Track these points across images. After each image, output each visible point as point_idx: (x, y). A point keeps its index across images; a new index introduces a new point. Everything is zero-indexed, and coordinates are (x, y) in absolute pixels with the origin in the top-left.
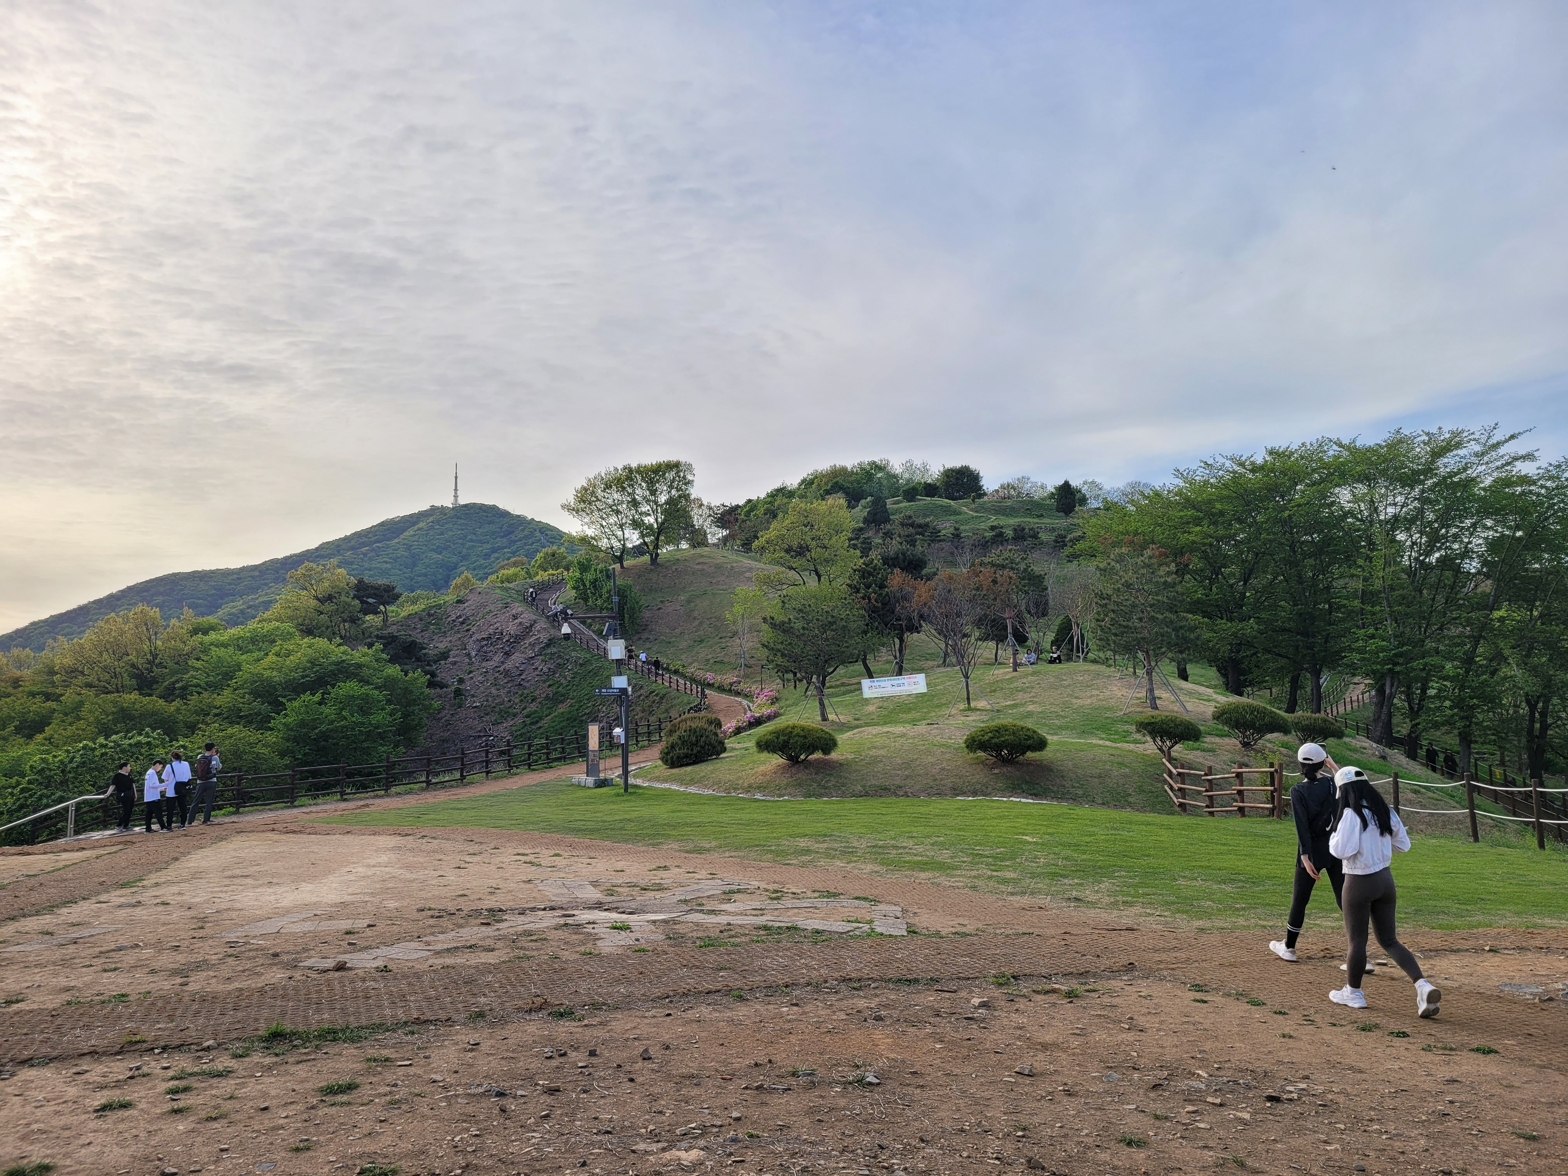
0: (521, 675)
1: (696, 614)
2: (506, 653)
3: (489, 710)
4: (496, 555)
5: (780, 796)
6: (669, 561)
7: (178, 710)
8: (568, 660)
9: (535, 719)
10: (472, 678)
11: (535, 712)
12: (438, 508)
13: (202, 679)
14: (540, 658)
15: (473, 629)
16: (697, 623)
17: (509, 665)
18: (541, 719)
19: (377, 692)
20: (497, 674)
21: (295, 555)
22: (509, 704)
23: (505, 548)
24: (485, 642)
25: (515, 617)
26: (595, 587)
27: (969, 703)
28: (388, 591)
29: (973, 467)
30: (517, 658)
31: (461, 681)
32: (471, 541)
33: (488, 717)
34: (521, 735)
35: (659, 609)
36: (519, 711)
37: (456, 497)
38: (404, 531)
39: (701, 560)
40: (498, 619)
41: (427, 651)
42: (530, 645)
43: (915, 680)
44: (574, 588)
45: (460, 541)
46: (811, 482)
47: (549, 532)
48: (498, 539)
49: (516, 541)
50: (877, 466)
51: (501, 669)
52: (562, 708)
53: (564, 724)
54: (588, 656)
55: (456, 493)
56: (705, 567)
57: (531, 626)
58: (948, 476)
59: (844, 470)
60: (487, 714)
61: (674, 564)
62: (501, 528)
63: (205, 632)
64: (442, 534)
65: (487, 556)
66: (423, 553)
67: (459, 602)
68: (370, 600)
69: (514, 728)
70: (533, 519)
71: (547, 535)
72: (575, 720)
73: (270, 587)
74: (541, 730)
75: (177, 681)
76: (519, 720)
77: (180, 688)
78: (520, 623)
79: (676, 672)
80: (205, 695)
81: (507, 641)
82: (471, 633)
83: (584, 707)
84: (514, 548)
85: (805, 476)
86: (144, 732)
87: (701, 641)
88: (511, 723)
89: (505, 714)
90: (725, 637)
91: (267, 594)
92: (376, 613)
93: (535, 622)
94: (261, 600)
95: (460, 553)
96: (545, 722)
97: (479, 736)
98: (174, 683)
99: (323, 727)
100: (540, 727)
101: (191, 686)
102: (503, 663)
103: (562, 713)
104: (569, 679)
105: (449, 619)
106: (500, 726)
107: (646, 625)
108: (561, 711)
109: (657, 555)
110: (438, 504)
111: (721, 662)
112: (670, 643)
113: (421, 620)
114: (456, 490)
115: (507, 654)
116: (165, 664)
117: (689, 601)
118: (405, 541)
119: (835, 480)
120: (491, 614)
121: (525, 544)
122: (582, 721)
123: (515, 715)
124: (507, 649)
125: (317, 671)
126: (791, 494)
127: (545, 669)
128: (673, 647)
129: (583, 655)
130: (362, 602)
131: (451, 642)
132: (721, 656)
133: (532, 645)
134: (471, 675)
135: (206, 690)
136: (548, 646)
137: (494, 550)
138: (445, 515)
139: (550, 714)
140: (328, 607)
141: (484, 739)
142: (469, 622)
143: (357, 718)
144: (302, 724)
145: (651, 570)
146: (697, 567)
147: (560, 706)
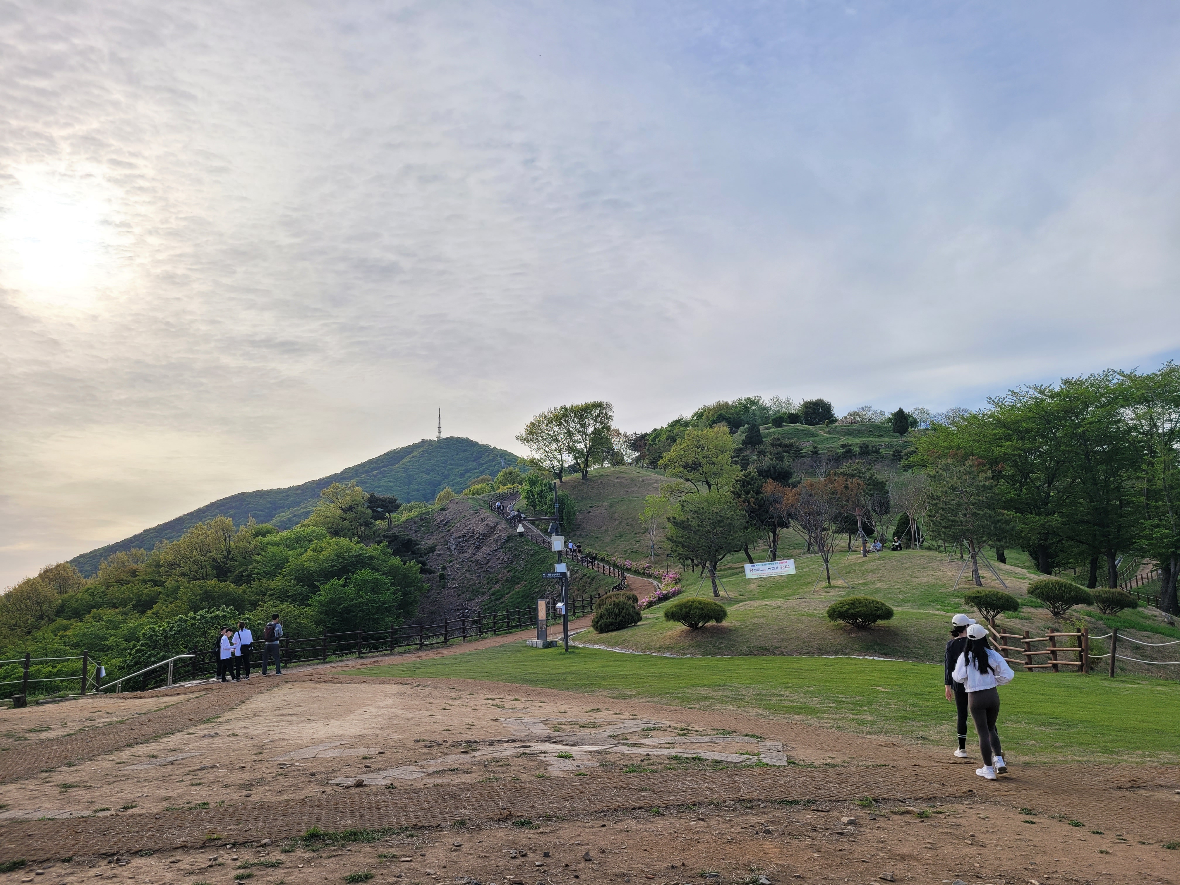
0: (487, 563)
1: (616, 515)
2: (476, 547)
3: (465, 590)
4: (469, 474)
5: (684, 654)
6: (596, 476)
7: (244, 591)
8: (522, 552)
9: (498, 596)
10: (452, 566)
11: (499, 591)
12: (427, 441)
13: (261, 569)
14: (502, 550)
15: (453, 530)
16: (617, 522)
17: (479, 556)
18: (503, 596)
19: (384, 577)
20: (470, 563)
21: (326, 478)
22: (480, 585)
23: (476, 469)
24: (461, 539)
25: (483, 520)
26: (541, 496)
27: (829, 582)
28: (392, 503)
29: (826, 400)
30: (485, 550)
31: (444, 568)
32: (451, 464)
33: (464, 595)
34: (488, 608)
35: (589, 512)
36: (486, 590)
37: (439, 432)
38: (403, 458)
39: (620, 475)
40: (471, 522)
41: (419, 546)
42: (494, 541)
43: (786, 564)
44: (526, 498)
45: (443, 465)
46: (702, 415)
47: (507, 457)
48: (470, 463)
49: (483, 464)
50: (751, 401)
51: (473, 559)
52: (518, 588)
53: (520, 600)
54: (537, 548)
55: (439, 430)
56: (623, 480)
57: (495, 526)
58: (806, 408)
59: (726, 405)
60: (463, 593)
61: (599, 478)
62: (472, 455)
63: (264, 535)
64: (430, 460)
65: (462, 475)
66: (416, 474)
67: (442, 509)
68: (379, 510)
69: (483, 603)
70: (495, 447)
71: (505, 459)
72: (528, 597)
73: (309, 502)
74: (503, 605)
75: (244, 571)
76: (487, 597)
77: (246, 576)
78: (487, 525)
79: (602, 560)
80: (264, 580)
81: (477, 538)
82: (451, 532)
83: (535, 587)
84: (481, 469)
85: (697, 410)
86: (221, 608)
87: (621, 536)
88: (481, 599)
89: (476, 593)
90: (639, 533)
91: (306, 507)
92: (383, 519)
94: (302, 511)
95: (443, 473)
96: (506, 599)
97: (458, 609)
98: (242, 572)
99: (346, 604)
100: (502, 603)
101: (253, 574)
102: (474, 554)
103: (518, 592)
104: (523, 566)
105: (435, 523)
106: (473, 602)
107: (580, 525)
108: (517, 590)
109: (587, 472)
110: (427, 438)
111: (636, 552)
112: (597, 538)
113: (415, 523)
114: (439, 427)
115: (478, 548)
116: (236, 558)
117: (611, 506)
118: (404, 466)
119: (719, 413)
120: (466, 519)
121: (490, 466)
122: (533, 598)
123: (484, 594)
124: (478, 544)
125: (342, 562)
126: (686, 424)
127: (506, 559)
128: (600, 541)
129: (533, 548)
130: (373, 511)
131: (436, 539)
132: (636, 548)
133: (496, 541)
134: (451, 564)
135: (264, 577)
136: (507, 541)
137: (467, 471)
138: (432, 446)
139: (509, 592)
140: (350, 515)
141: (461, 611)
142: (450, 524)
143: (370, 597)
144: (331, 601)
145: (583, 483)
146: (617, 480)
147: (517, 586)
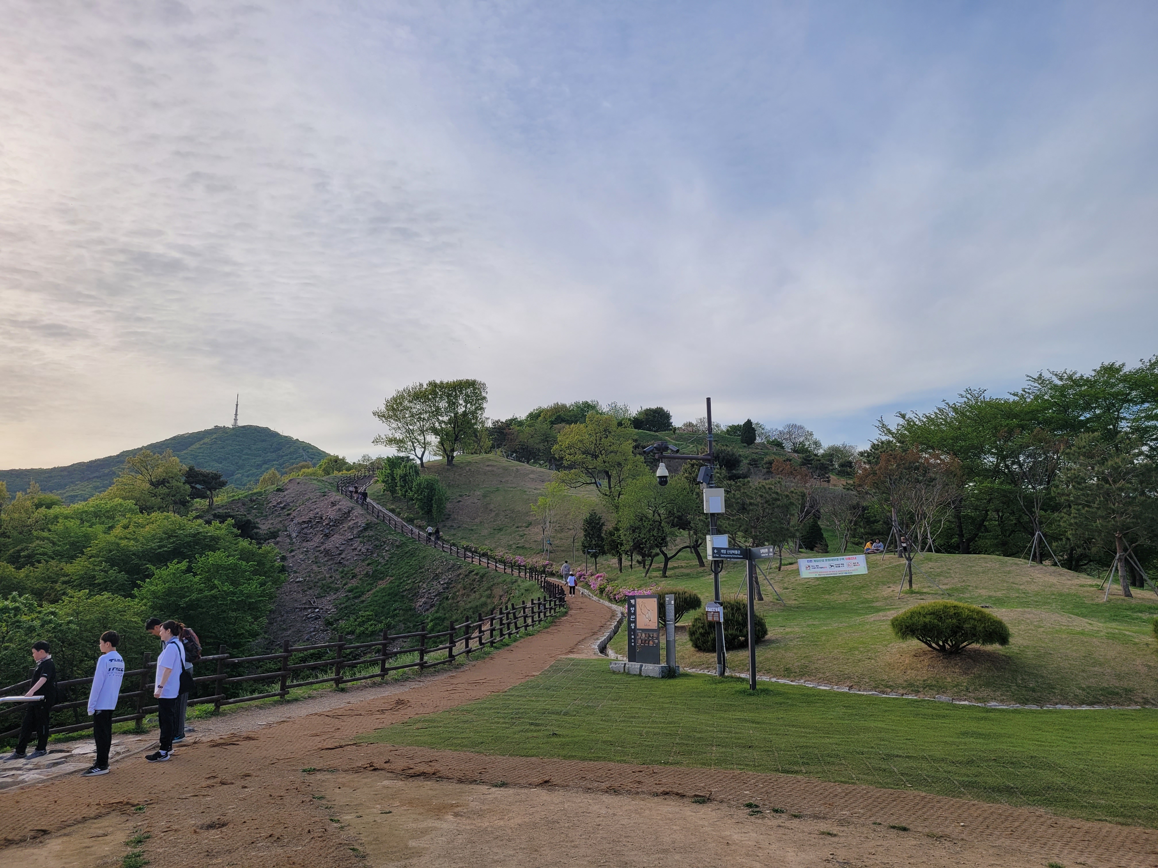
0: (340, 554)
1: (492, 506)
2: (326, 535)
3: (312, 584)
4: (267, 466)
6: (462, 463)
8: (384, 542)
9: (357, 594)
10: (294, 556)
11: (357, 587)
12: (221, 428)
13: (49, 548)
14: (359, 539)
15: (294, 514)
16: (493, 514)
17: (329, 545)
18: (363, 593)
20: (317, 554)
22: (331, 580)
23: (274, 460)
24: (306, 525)
25: (333, 504)
26: (405, 480)
27: (911, 586)
28: (216, 479)
29: (666, 409)
30: (336, 540)
31: (284, 558)
32: (247, 454)
33: (311, 591)
34: (346, 607)
35: (459, 501)
36: (340, 586)
37: (236, 420)
38: (192, 444)
39: (490, 463)
40: (318, 506)
41: (258, 530)
42: (349, 528)
43: (855, 561)
44: (383, 482)
45: (238, 454)
46: (538, 415)
47: (310, 450)
48: (269, 454)
49: (283, 456)
50: (589, 405)
51: (322, 548)
52: (382, 585)
53: (387, 598)
54: (403, 539)
55: (236, 417)
56: (495, 469)
57: (349, 512)
58: (647, 415)
59: (564, 406)
60: (310, 589)
61: (467, 465)
62: (271, 446)
63: (49, 507)
64: (223, 448)
65: (259, 466)
67: (279, 490)
68: (198, 486)
69: (337, 602)
70: (297, 440)
71: (308, 452)
72: (396, 595)
74: (365, 604)
75: (23, 550)
76: (342, 594)
77: (25, 557)
78: (339, 509)
79: (484, 555)
80: (53, 563)
81: (327, 524)
82: (292, 516)
83: (404, 583)
84: (281, 461)
87: (500, 530)
88: (334, 597)
89: (327, 589)
90: (521, 527)
92: (203, 497)
93: (352, 508)
95: (237, 463)
96: (368, 596)
97: (305, 608)
98: (19, 551)
100: (363, 602)
101: (37, 554)
102: (322, 543)
103: (384, 589)
104: (387, 558)
105: (270, 505)
106: (323, 600)
107: (449, 515)
108: (382, 586)
109: (453, 457)
110: (221, 425)
111: (523, 548)
112: (472, 530)
114: (236, 415)
116: (8, 534)
117: (485, 496)
118: (193, 453)
119: (558, 414)
120: (311, 502)
121: (290, 458)
122: (403, 596)
123: (337, 590)
124: (327, 531)
126: (520, 423)
127: (365, 551)
128: (476, 533)
129: (398, 538)
130: (192, 487)
131: (272, 524)
132: (522, 542)
133: (351, 529)
134: (292, 554)
135: (53, 559)
136: (365, 529)
138: (227, 433)
139: (371, 589)
140: (162, 490)
141: (309, 611)
142: (289, 508)
144: (169, 592)
145: (448, 469)
146: (488, 468)
147: (380, 582)
